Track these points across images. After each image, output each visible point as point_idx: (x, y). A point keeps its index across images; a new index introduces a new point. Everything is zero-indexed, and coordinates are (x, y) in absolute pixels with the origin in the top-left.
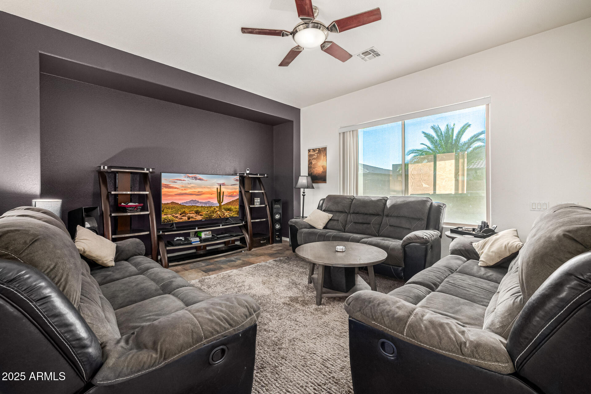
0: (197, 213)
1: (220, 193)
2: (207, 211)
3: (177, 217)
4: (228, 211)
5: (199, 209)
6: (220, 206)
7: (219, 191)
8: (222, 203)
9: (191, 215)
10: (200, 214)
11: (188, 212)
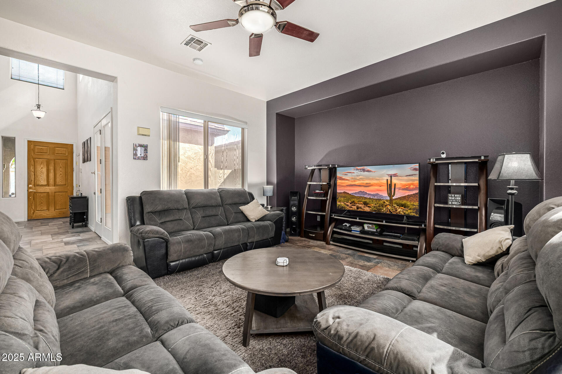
0: (365, 204)
1: (391, 185)
2: (376, 204)
3: (348, 205)
4: (402, 207)
5: (367, 201)
6: (391, 201)
7: (389, 183)
8: (393, 196)
9: (360, 205)
10: (368, 205)
11: (357, 202)
